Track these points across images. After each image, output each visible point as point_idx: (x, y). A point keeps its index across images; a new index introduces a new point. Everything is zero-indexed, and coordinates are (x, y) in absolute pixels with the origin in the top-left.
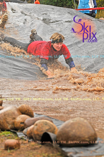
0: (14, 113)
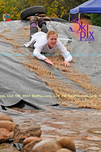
0: (53, 146)
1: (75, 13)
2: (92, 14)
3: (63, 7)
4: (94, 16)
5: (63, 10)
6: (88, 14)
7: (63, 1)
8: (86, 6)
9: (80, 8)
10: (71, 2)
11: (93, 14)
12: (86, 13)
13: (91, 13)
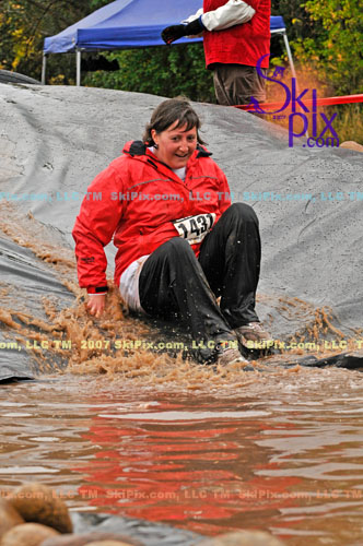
1: (65, 50)
2: (124, 52)
3: (21, 31)
4: (132, 59)
5: (21, 39)
6: (110, 51)
7: (21, 10)
8: (102, 23)
9: (79, 30)
10: (47, 9)
11: (129, 52)
12: (102, 50)
13: (120, 49)
